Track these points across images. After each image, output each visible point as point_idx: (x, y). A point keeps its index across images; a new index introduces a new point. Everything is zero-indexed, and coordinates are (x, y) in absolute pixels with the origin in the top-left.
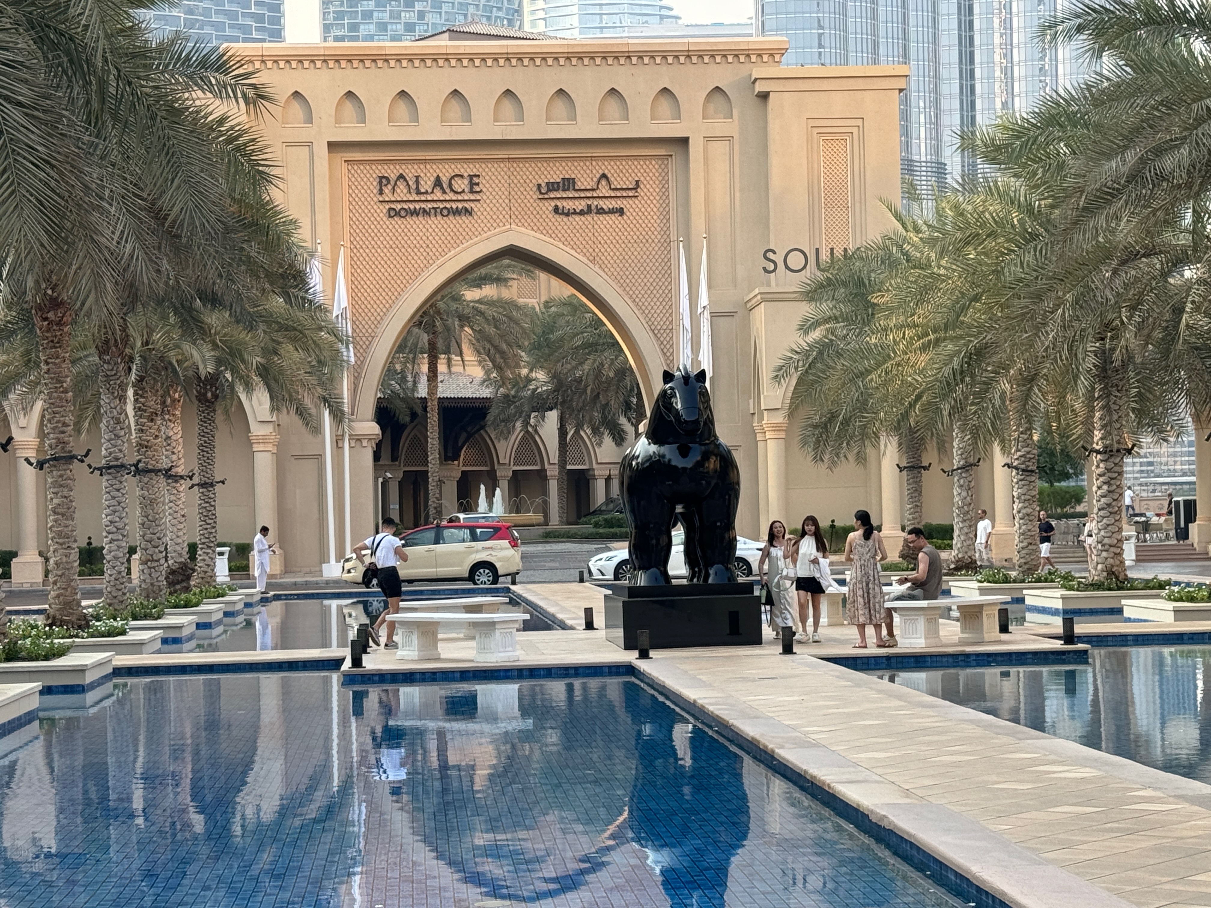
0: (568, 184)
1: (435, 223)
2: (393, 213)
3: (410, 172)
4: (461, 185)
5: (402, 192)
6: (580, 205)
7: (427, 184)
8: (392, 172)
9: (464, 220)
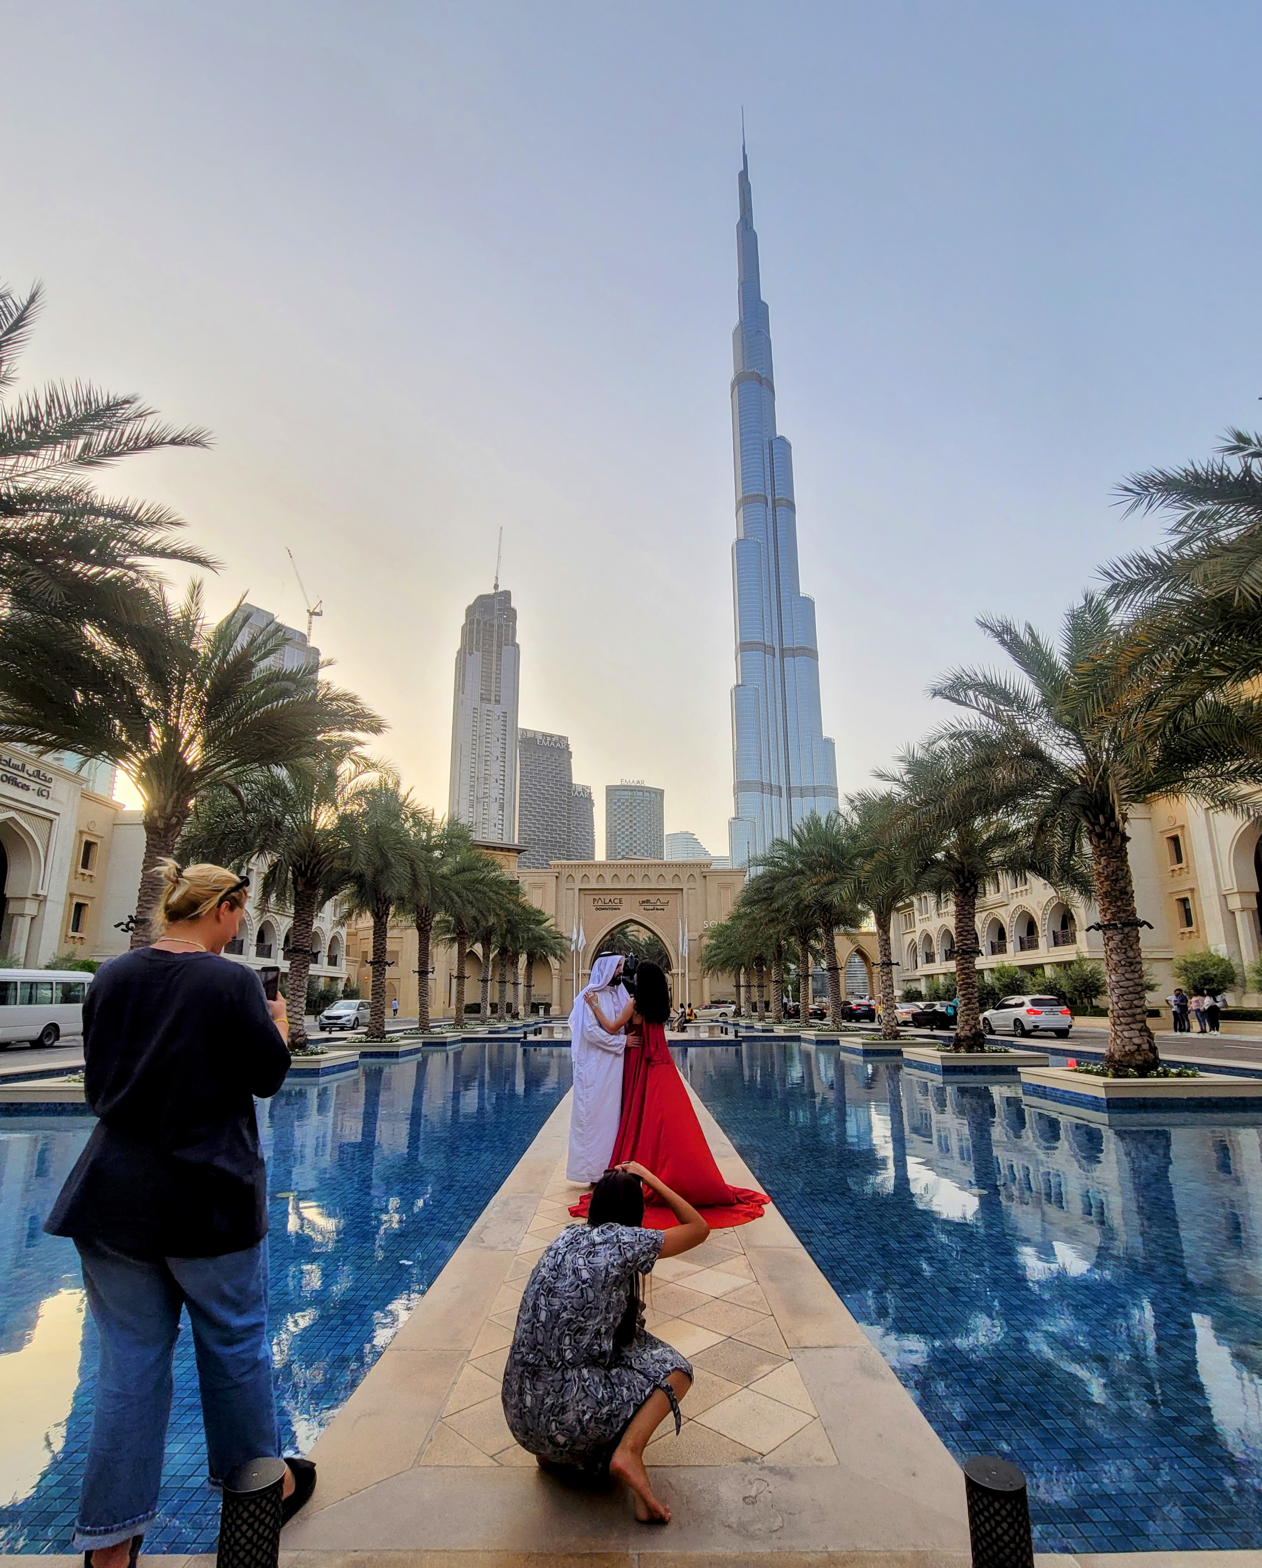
0: (648, 901)
1: (609, 912)
2: (597, 909)
3: (602, 897)
4: (617, 901)
5: (600, 903)
6: (652, 907)
7: (607, 901)
8: (597, 897)
9: (617, 911)
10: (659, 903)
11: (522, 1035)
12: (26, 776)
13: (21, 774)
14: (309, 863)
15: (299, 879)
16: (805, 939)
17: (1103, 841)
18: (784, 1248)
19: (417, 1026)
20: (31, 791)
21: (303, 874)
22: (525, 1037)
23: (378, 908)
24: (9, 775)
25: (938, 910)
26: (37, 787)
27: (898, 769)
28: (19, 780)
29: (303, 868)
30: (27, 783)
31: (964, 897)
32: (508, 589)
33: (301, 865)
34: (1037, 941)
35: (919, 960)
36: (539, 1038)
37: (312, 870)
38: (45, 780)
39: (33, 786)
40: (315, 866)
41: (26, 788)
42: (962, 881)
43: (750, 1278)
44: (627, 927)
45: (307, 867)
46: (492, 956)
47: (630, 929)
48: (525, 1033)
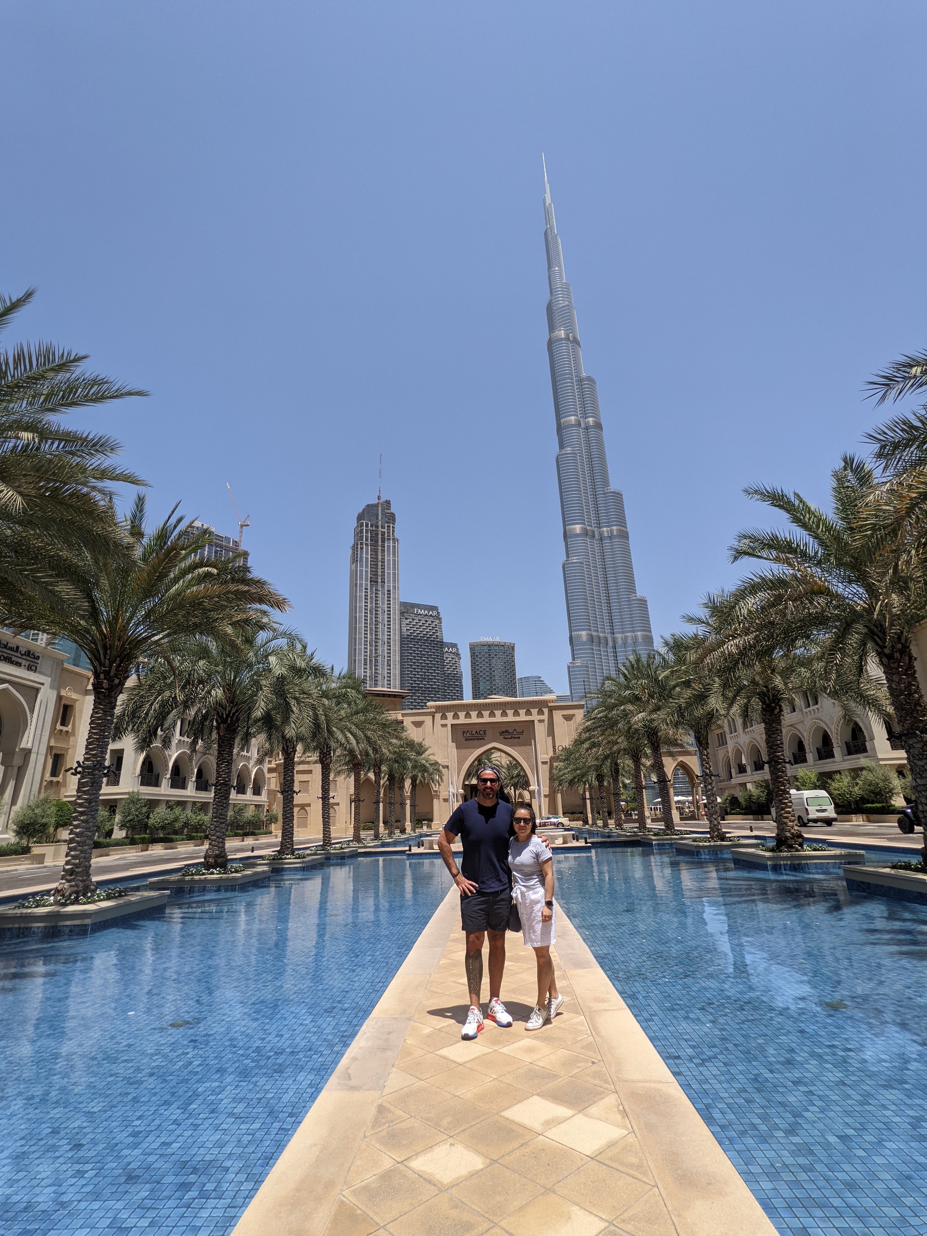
0: (507, 732)
1: (476, 741)
2: (466, 740)
3: (470, 730)
4: (482, 733)
5: (468, 735)
6: (510, 736)
7: (474, 733)
8: (466, 730)
9: (482, 741)
10: (515, 733)
11: (407, 848)
12: (19, 655)
13: (16, 654)
14: (230, 712)
15: (222, 725)
16: (637, 758)
17: (892, 661)
18: (655, 1082)
19: (322, 843)
20: (23, 667)
21: (224, 721)
22: (410, 850)
23: (287, 747)
24: (6, 655)
25: (744, 729)
26: (27, 663)
27: (703, 613)
28: (14, 659)
29: (225, 716)
30: (20, 660)
31: (771, 716)
32: (388, 499)
33: (222, 714)
34: (832, 751)
35: (733, 771)
36: (422, 850)
37: (232, 718)
38: (34, 658)
39: (24, 662)
40: (234, 714)
41: (18, 664)
42: (767, 702)
43: (625, 1127)
44: (493, 753)
45: (228, 716)
46: (382, 782)
47: (493, 756)
48: (410, 846)
